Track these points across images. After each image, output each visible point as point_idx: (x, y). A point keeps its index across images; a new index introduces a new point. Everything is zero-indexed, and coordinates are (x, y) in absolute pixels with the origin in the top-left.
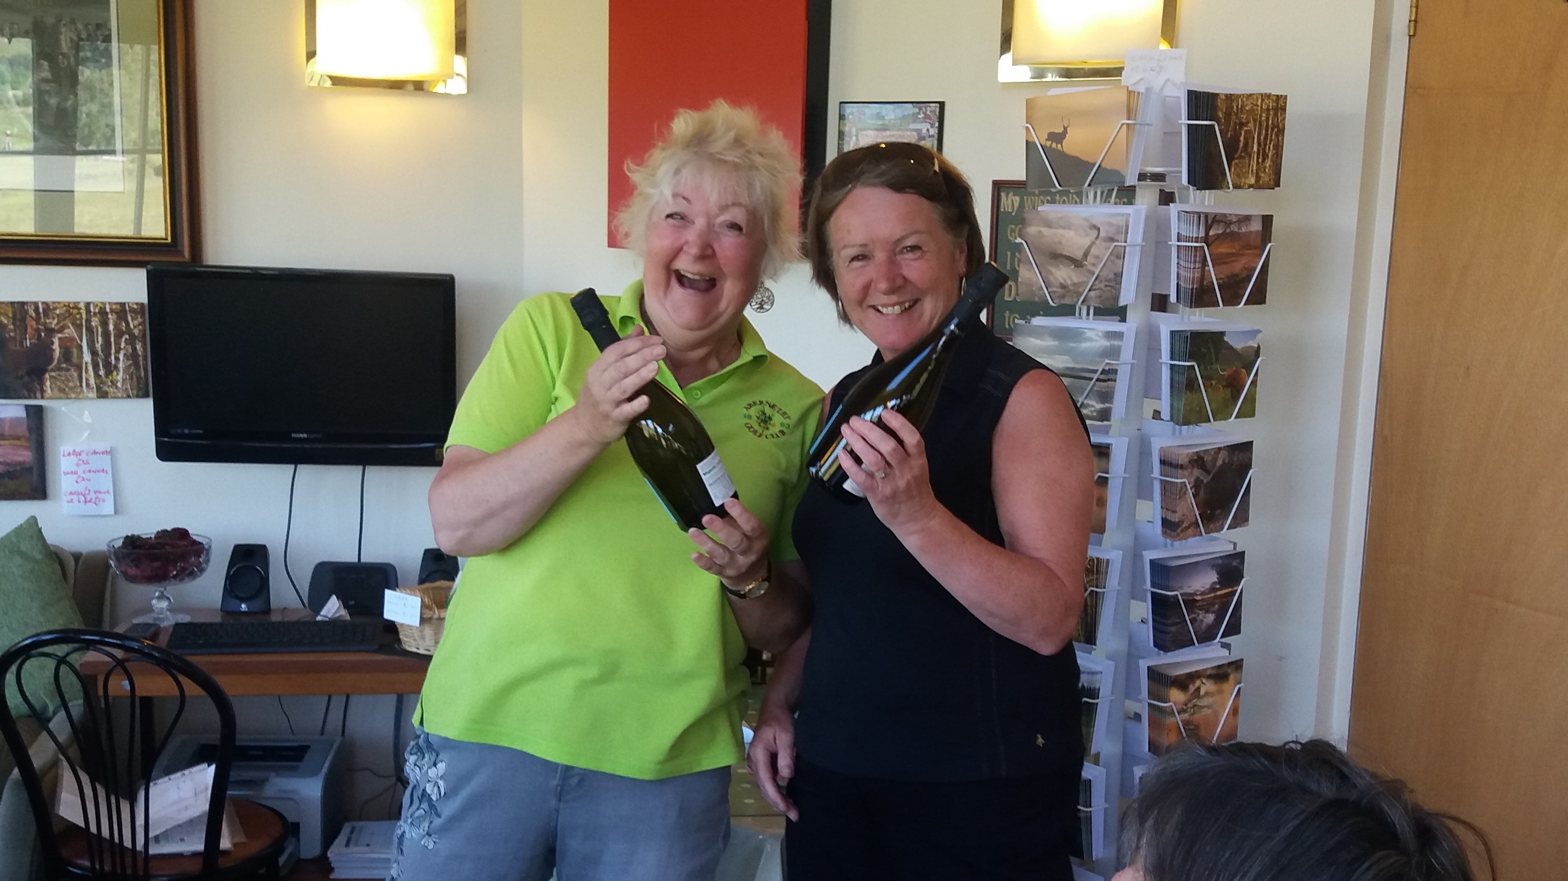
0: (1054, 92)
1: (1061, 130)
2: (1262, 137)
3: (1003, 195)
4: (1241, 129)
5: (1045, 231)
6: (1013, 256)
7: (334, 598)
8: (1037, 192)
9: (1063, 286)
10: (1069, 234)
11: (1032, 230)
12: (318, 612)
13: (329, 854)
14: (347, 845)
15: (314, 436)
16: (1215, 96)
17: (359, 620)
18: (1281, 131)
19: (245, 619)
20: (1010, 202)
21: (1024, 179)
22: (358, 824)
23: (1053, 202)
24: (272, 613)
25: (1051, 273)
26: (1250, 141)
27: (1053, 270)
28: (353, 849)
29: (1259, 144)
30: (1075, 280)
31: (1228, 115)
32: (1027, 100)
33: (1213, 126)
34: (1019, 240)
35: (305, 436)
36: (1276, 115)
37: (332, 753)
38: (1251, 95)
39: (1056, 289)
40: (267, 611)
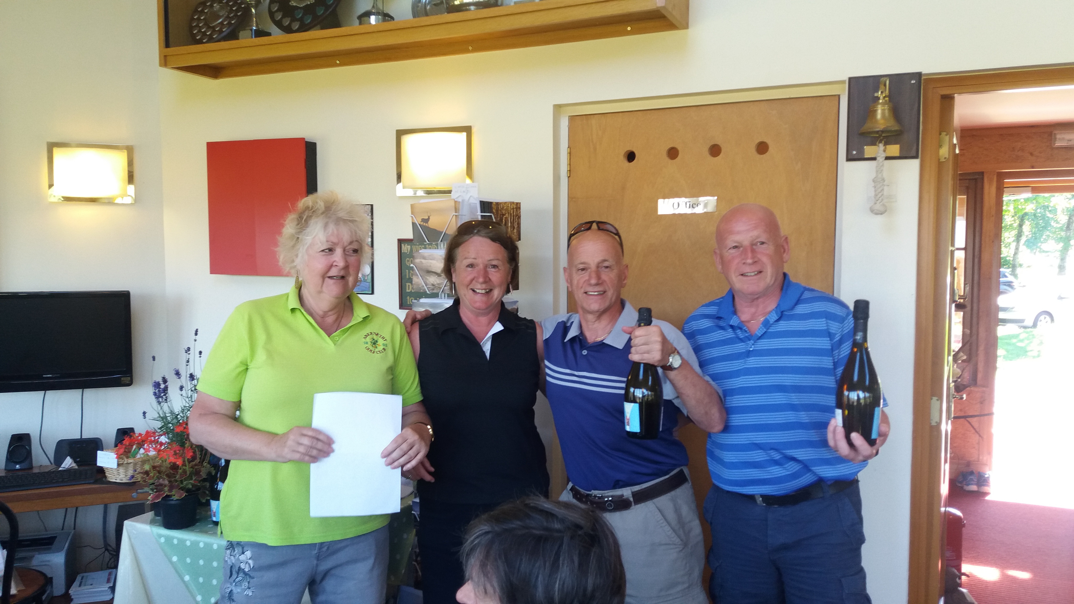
0: (423, 201)
1: (427, 218)
2: (512, 220)
3: (403, 245)
4: (503, 217)
5: (423, 261)
6: (409, 272)
7: (68, 458)
8: (418, 244)
9: (433, 285)
10: (433, 262)
11: (417, 261)
12: (60, 466)
13: (71, 592)
14: (80, 586)
15: (55, 375)
16: (491, 203)
17: (82, 468)
18: (519, 217)
19: (20, 473)
20: (406, 248)
21: (412, 238)
22: (85, 574)
23: (425, 248)
24: (34, 469)
25: (427, 279)
26: (507, 222)
27: (428, 278)
28: (83, 588)
29: (511, 223)
30: (438, 282)
31: (497, 211)
32: (411, 205)
33: (491, 216)
34: (412, 265)
35: (51, 376)
36: (517, 211)
37: (70, 538)
38: (506, 203)
39: (429, 286)
40: (31, 468)
